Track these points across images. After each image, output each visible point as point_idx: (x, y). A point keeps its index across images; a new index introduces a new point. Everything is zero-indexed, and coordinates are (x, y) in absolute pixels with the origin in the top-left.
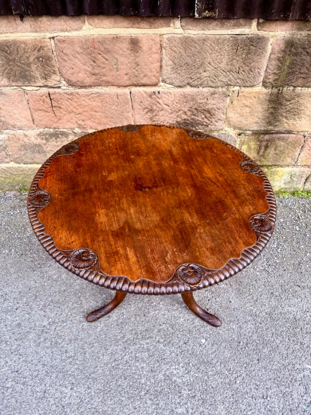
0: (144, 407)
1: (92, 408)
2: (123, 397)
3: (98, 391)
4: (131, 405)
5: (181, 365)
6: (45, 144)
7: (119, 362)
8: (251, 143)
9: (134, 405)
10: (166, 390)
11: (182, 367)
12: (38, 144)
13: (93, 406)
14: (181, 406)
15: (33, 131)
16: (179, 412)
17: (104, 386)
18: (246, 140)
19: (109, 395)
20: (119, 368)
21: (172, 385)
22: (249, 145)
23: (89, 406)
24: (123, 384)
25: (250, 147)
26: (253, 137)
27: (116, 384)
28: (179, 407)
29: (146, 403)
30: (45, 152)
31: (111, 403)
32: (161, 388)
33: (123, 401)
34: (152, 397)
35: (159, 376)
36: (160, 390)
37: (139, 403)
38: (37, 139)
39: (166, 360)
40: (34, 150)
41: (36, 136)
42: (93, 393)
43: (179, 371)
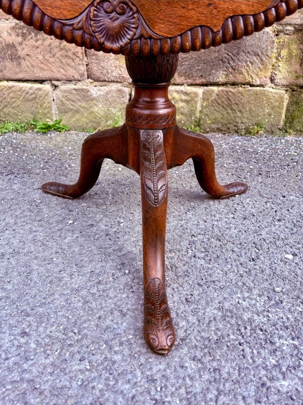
0: (177, 378)
1: (22, 380)
2: (116, 352)
3: (47, 340)
4: (138, 373)
5: (256, 292)
6: (21, 44)
7: (108, 286)
8: (293, 46)
9: (148, 373)
10: (232, 337)
11: (260, 296)
12: (11, 43)
13: (27, 376)
14: (283, 374)
15: (7, 22)
16: (285, 390)
17: (64, 329)
18: (286, 40)
19: (76, 349)
20: (107, 296)
21: (246, 328)
22: (289, 50)
23: (15, 376)
24: (115, 326)
25: (291, 54)
26: (296, 36)
27: (97, 326)
28: (280, 376)
29: (182, 367)
30: (19, 57)
31: (82, 367)
32: (219, 333)
33: (114, 362)
34: (199, 354)
35: (208, 310)
36: (215, 338)
37: (162, 367)
38: (10, 35)
39: (217, 283)
40: (5, 54)
41: (9, 31)
42: (33, 346)
43: (254, 301)
